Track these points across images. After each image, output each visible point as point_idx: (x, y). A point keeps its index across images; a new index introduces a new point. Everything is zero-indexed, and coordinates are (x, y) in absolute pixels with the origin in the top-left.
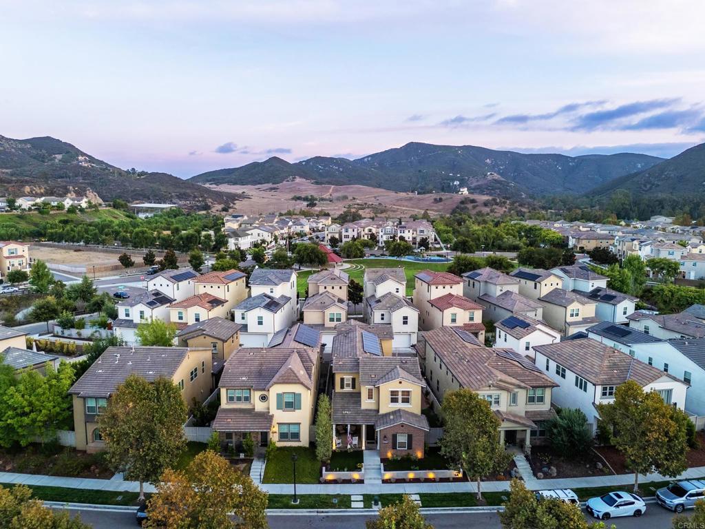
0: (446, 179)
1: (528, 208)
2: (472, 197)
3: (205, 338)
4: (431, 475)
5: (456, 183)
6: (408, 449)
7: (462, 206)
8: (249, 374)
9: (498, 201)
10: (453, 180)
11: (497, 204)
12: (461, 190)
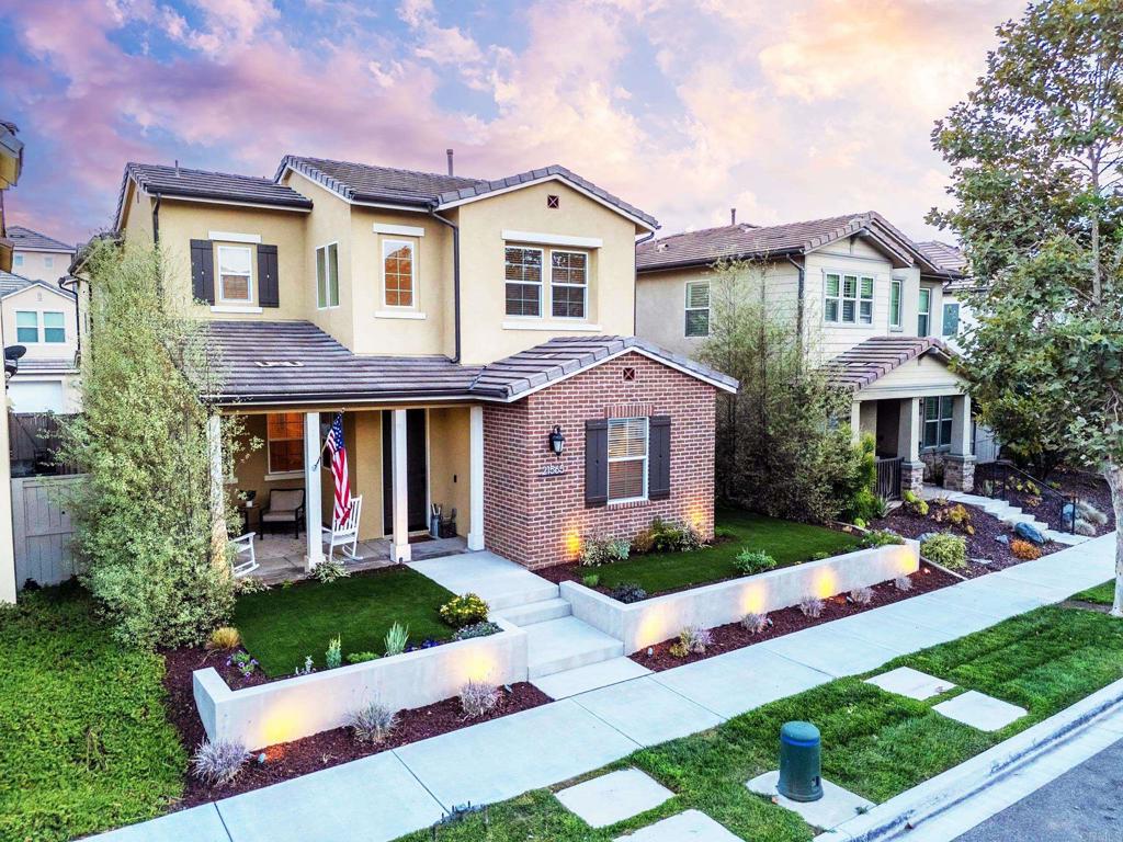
6: (652, 497)
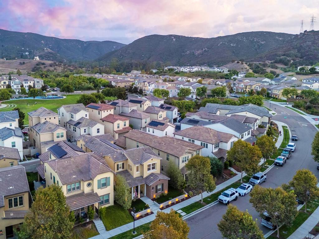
0: (20, 51)
1: (73, 67)
2: (43, 61)
3: (5, 160)
4: (177, 200)
5: (27, 53)
6: (162, 191)
7: (38, 67)
8: (74, 173)
9: (57, 64)
10: (25, 52)
11: (57, 65)
12: (35, 58)
